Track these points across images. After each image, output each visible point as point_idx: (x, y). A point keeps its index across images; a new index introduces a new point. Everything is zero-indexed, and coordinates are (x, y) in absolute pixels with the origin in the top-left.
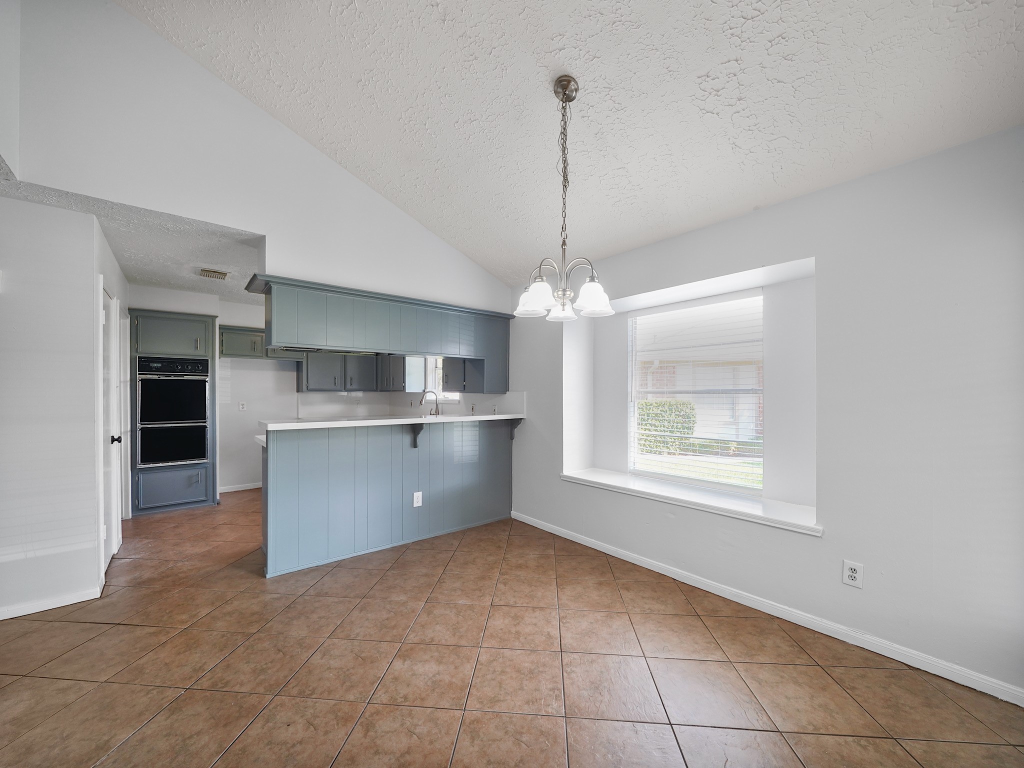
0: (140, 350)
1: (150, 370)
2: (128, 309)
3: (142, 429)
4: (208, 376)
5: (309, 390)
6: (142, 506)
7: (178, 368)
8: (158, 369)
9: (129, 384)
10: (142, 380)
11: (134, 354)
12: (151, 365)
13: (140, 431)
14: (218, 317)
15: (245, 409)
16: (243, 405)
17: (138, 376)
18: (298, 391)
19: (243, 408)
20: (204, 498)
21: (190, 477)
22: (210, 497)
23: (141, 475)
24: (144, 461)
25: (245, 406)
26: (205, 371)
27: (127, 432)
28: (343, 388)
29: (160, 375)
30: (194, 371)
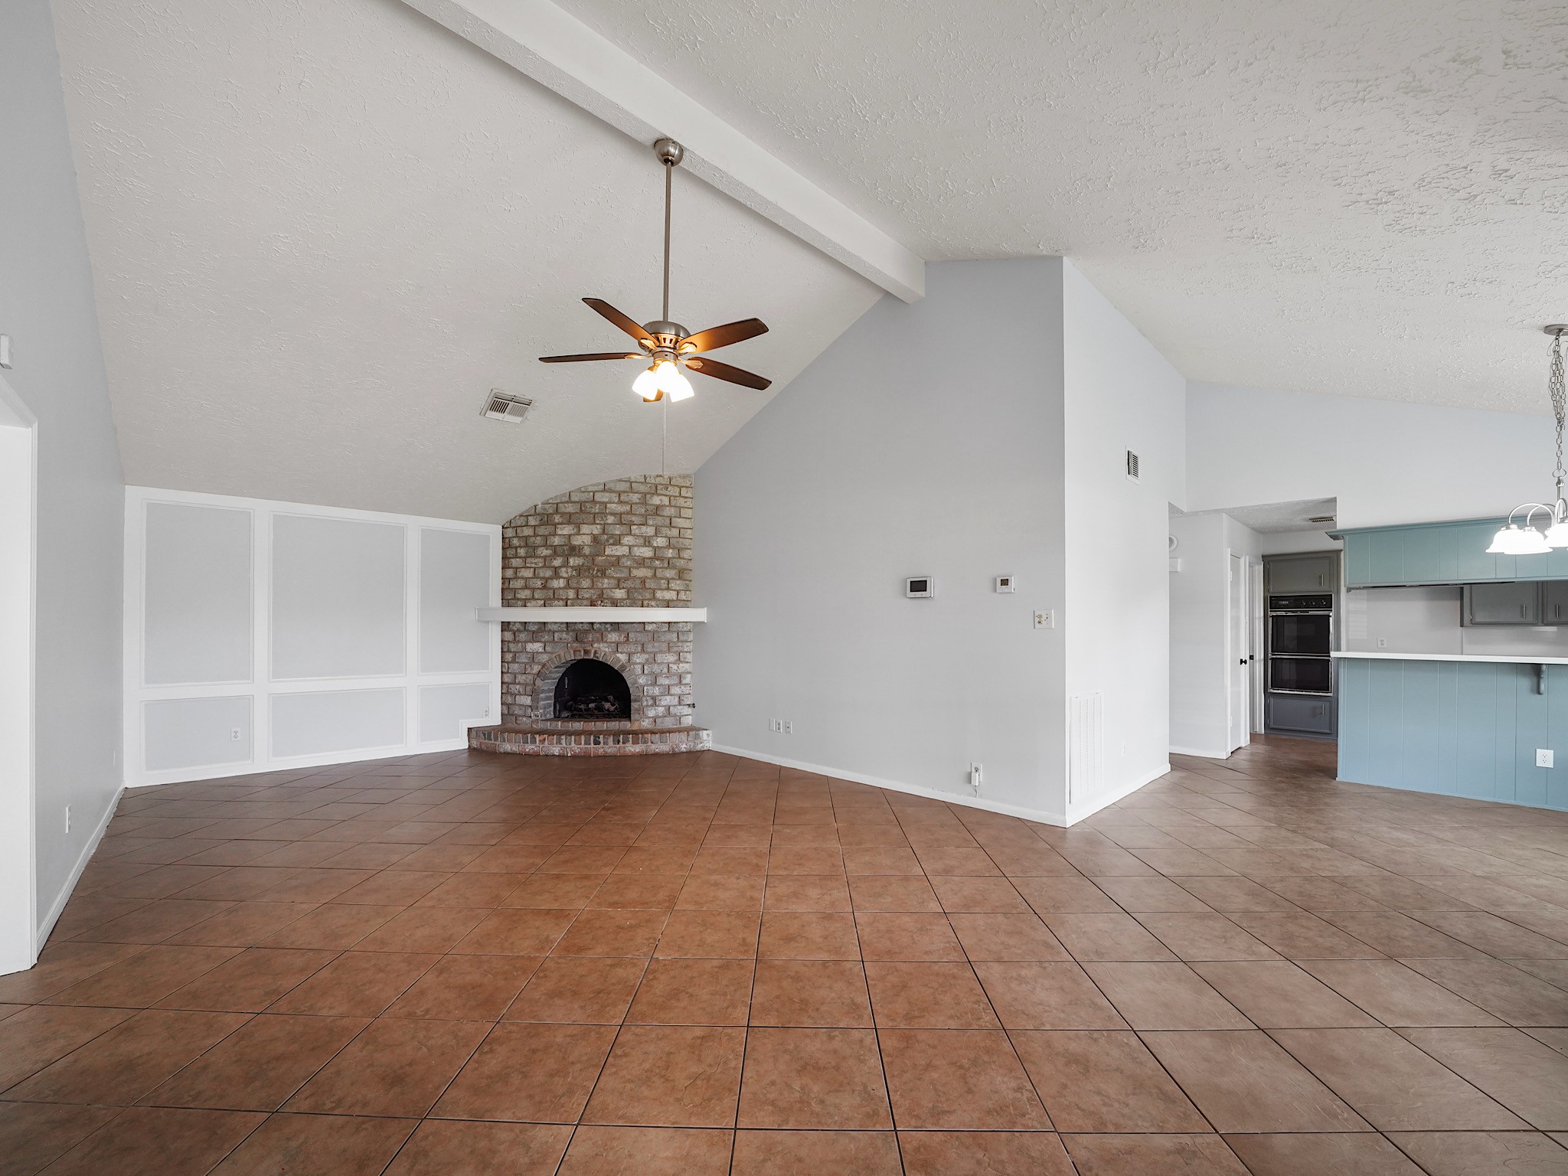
0: (1271, 590)
1: (1279, 607)
2: (1259, 557)
3: (1272, 659)
4: (1332, 610)
5: (1474, 624)
6: (1272, 726)
7: (1303, 604)
8: (1284, 607)
9: (1262, 620)
10: (1274, 616)
11: (1267, 594)
12: (1280, 602)
17: (1270, 612)
18: (1462, 625)
19: (1383, 644)
20: (1328, 731)
21: (1315, 708)
23: (1272, 699)
25: (1385, 642)
26: (1329, 606)
28: (1540, 620)
29: (1286, 611)
30: (1318, 606)
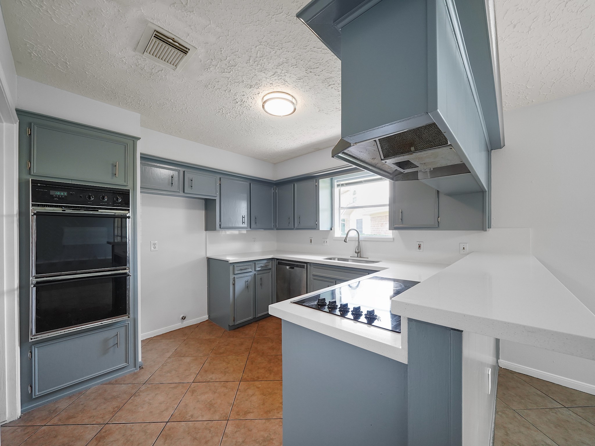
0: (34, 171)
1: (51, 200)
2: (16, 110)
3: (38, 285)
4: (129, 210)
5: (221, 228)
6: (37, 393)
7: (90, 198)
8: (61, 200)
9: (16, 219)
10: (37, 214)
11: (26, 176)
12: (52, 193)
13: (35, 289)
14: (140, 138)
15: (157, 249)
16: (154, 244)
17: (31, 208)
18: (206, 229)
19: (155, 248)
20: (124, 364)
21: (106, 341)
22: (131, 360)
23: (36, 349)
24: (40, 329)
26: (125, 204)
27: (13, 290)
28: (249, 227)
29: (65, 206)
